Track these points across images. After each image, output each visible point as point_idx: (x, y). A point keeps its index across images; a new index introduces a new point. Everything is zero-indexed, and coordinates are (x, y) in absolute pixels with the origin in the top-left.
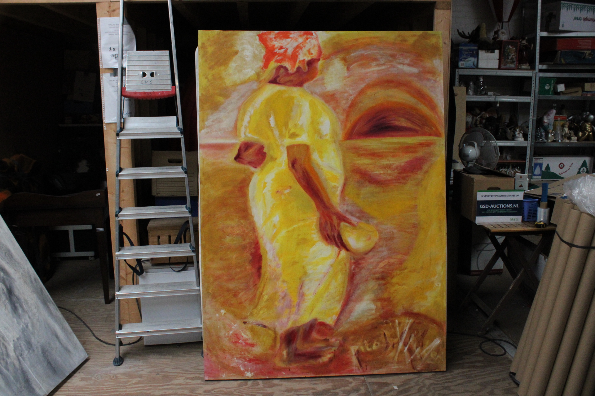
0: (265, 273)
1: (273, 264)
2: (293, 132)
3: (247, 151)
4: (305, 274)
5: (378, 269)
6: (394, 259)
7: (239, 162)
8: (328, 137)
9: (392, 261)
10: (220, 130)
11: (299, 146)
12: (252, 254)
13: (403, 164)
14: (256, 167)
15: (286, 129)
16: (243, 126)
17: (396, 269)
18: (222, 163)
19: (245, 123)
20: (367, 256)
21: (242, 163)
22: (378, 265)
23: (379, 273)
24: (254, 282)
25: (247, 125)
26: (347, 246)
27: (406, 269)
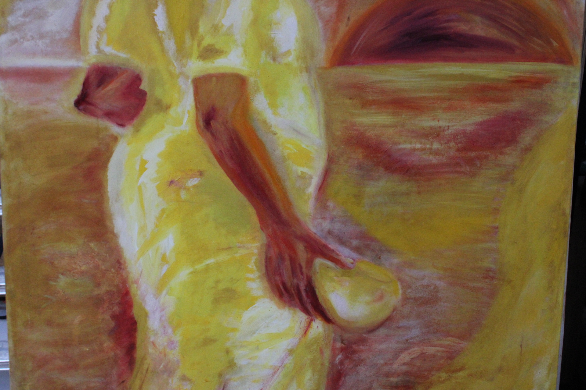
0: (144, 358)
1: (161, 341)
2: (209, 45)
3: (102, 86)
4: (232, 365)
5: (397, 366)
6: (435, 346)
7: (86, 111)
8: (291, 59)
9: (430, 350)
10: (42, 36)
11: (221, 77)
12: (114, 317)
13: (469, 129)
14: (122, 125)
15: (193, 39)
16: (95, 28)
17: (439, 369)
18: (46, 113)
19: (98, 20)
20: (372, 336)
21: (92, 114)
22: (396, 355)
23: (398, 375)
24: (120, 375)
25: (103, 25)
26: (327, 311)
27: (461, 369)
